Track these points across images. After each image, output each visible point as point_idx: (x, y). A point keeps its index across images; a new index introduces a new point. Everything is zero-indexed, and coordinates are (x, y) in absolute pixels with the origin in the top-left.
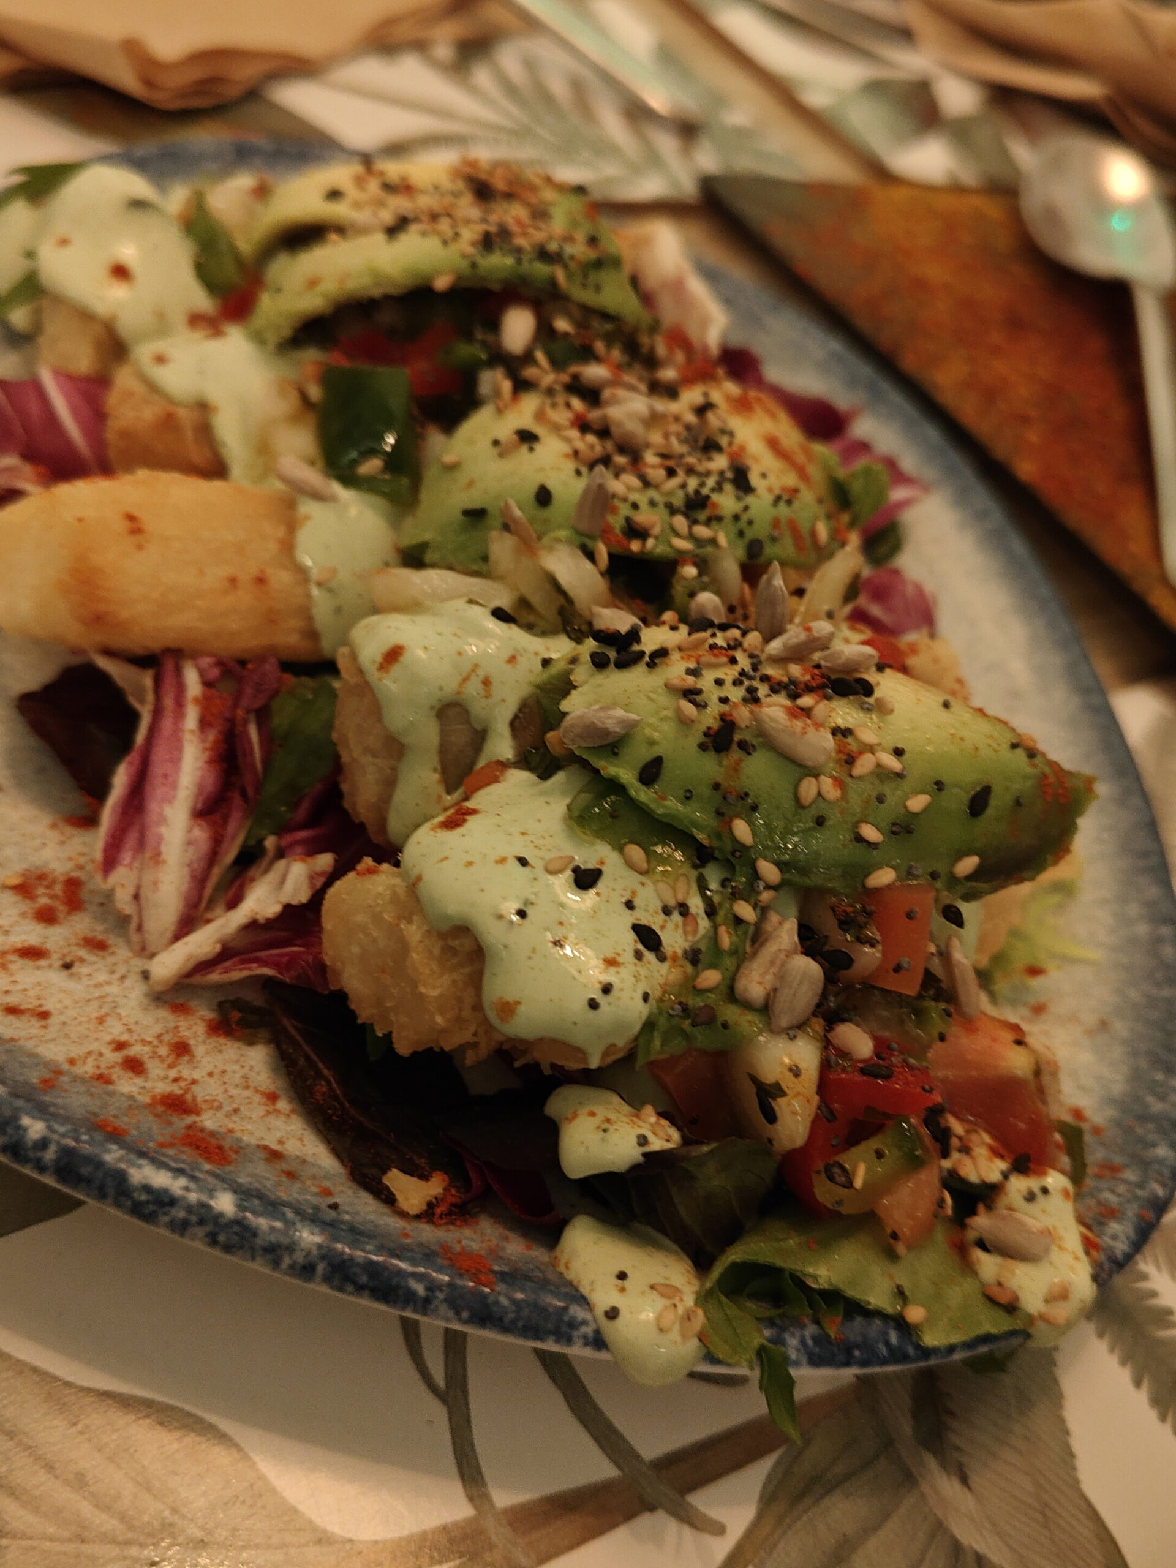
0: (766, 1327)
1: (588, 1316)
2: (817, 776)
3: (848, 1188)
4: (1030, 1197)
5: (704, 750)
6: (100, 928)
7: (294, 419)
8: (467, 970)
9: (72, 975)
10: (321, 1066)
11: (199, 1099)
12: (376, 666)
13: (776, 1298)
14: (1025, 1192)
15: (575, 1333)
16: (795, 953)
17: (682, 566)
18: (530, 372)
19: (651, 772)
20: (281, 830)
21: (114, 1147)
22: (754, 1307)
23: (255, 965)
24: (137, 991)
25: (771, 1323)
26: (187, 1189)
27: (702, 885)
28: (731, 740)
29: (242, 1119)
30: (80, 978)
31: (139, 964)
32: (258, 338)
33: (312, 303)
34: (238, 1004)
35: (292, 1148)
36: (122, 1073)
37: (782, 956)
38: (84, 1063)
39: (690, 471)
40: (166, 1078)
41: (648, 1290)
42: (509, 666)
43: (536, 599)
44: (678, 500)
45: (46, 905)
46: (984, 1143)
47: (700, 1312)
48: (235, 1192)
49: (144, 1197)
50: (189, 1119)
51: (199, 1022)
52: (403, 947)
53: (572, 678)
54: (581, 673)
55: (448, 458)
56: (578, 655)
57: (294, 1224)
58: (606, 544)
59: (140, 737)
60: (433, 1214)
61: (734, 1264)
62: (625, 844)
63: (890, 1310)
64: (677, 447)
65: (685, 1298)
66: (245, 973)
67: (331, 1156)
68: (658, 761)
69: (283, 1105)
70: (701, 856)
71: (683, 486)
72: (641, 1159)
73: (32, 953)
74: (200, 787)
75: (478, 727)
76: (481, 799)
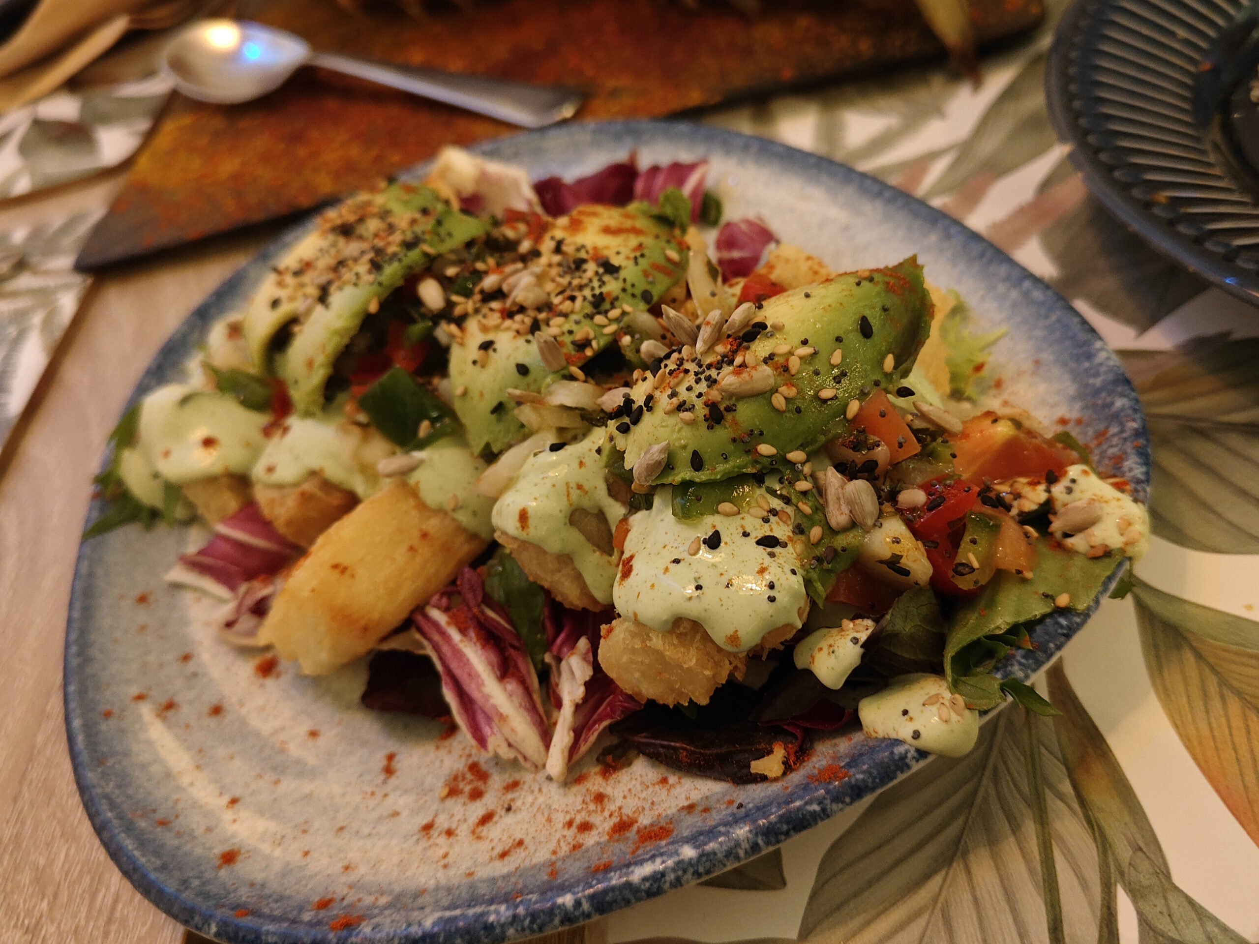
0: (996, 673)
1: (906, 747)
2: (777, 391)
3: (973, 572)
4: (1069, 491)
5: (712, 429)
6: (507, 776)
7: (365, 439)
8: (698, 637)
9: (515, 812)
10: (673, 744)
11: (630, 814)
12: (520, 529)
13: (990, 654)
14: (1064, 490)
15: (907, 761)
16: (845, 484)
17: (620, 341)
18: (458, 311)
19: (697, 462)
20: (548, 647)
21: (612, 874)
22: (982, 669)
23: (597, 725)
24: (553, 792)
25: (997, 669)
26: (663, 862)
27: (772, 492)
28: (721, 411)
29: (659, 804)
30: (520, 810)
31: (541, 776)
32: (308, 414)
33: (319, 375)
34: (606, 752)
35: (695, 796)
36: (582, 835)
37: (840, 490)
38: (560, 847)
39: (581, 288)
40: (605, 818)
41: (923, 708)
42: (583, 468)
43: (565, 423)
44: (589, 310)
45: (471, 789)
46: (1024, 484)
47: (957, 696)
48: (687, 842)
49: (647, 885)
50: (635, 828)
51: (596, 777)
52: (659, 654)
53: (618, 449)
54: (621, 442)
55: (459, 391)
56: (611, 434)
57: (729, 832)
58: (573, 365)
59: (439, 667)
60: (790, 766)
61: (953, 658)
62: (717, 508)
63: (1048, 610)
64: (564, 281)
65: (944, 695)
66: (596, 734)
67: (717, 783)
68: (695, 454)
69: (672, 779)
70: (758, 479)
71: (585, 298)
72: (861, 651)
73: (486, 819)
74: (490, 664)
75: (596, 511)
76: (630, 545)
